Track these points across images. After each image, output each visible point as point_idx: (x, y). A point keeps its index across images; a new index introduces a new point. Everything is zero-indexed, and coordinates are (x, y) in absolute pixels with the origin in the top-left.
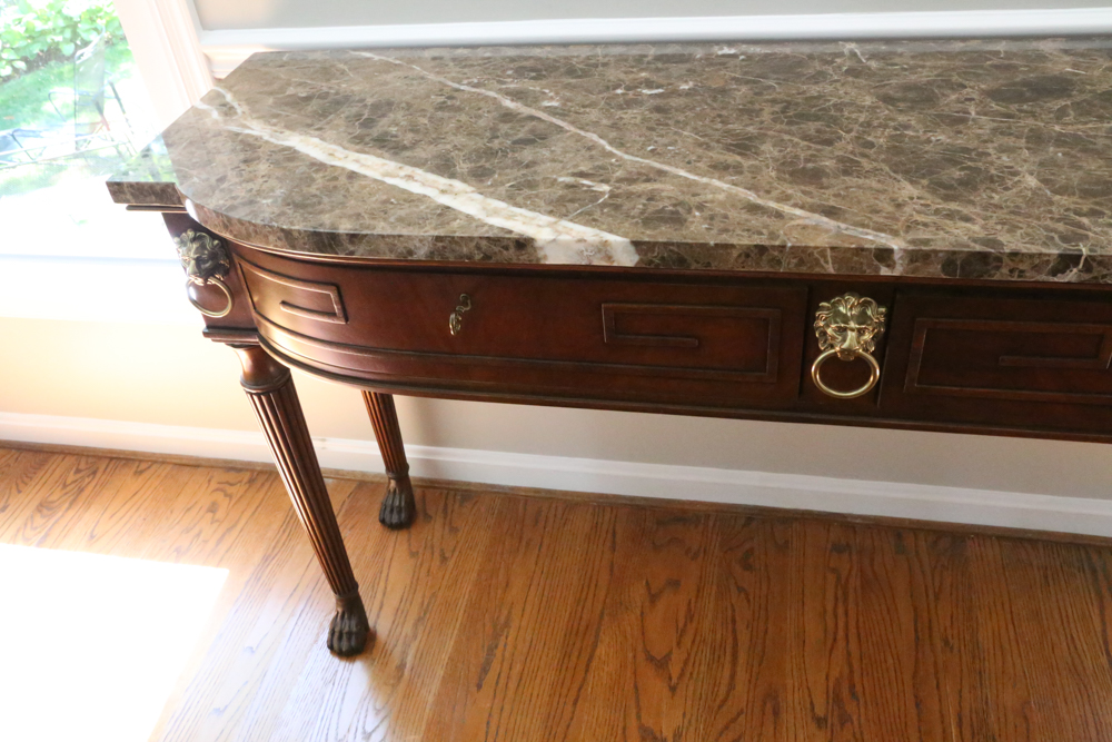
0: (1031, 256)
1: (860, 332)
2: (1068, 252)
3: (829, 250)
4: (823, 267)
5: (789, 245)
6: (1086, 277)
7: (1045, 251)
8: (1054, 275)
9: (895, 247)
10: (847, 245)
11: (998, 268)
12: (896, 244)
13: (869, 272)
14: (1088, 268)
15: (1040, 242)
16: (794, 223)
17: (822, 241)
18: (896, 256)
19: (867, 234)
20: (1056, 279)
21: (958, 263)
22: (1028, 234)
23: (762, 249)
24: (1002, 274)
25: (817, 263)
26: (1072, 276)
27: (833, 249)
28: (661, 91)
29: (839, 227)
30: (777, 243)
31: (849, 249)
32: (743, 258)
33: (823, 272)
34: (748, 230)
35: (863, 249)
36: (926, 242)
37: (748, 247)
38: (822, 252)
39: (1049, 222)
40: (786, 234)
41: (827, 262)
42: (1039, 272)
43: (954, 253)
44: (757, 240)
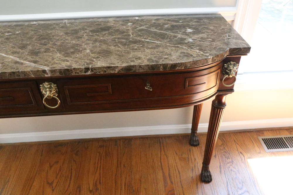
0: (78, 69)
1: (51, 91)
2: (86, 67)
3: (30, 72)
4: (31, 76)
5: (20, 71)
6: (93, 73)
7: (81, 67)
8: (86, 73)
9: (46, 69)
10: (34, 70)
11: (72, 72)
12: (47, 68)
13: (42, 76)
14: (92, 71)
15: (81, 65)
16: (25, 65)
17: (29, 69)
18: (47, 72)
19: (41, 67)
20: (86, 74)
21: (63, 72)
22: (79, 64)
23: (14, 73)
24: (74, 74)
25: (29, 75)
26: (89, 73)
27: (31, 71)
28: (11, 34)
29: (35, 66)
30: (17, 71)
31: (35, 71)
32: (10, 75)
33: (31, 77)
34: (11, 68)
35: (39, 71)
36: (54, 68)
37: (10, 72)
38: (29, 72)
39: (86, 61)
40: (21, 68)
41: (31, 75)
42: (82, 73)
43: (60, 69)
44: (13, 70)
